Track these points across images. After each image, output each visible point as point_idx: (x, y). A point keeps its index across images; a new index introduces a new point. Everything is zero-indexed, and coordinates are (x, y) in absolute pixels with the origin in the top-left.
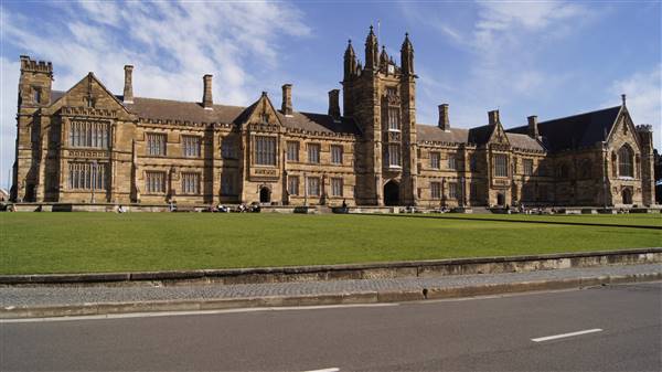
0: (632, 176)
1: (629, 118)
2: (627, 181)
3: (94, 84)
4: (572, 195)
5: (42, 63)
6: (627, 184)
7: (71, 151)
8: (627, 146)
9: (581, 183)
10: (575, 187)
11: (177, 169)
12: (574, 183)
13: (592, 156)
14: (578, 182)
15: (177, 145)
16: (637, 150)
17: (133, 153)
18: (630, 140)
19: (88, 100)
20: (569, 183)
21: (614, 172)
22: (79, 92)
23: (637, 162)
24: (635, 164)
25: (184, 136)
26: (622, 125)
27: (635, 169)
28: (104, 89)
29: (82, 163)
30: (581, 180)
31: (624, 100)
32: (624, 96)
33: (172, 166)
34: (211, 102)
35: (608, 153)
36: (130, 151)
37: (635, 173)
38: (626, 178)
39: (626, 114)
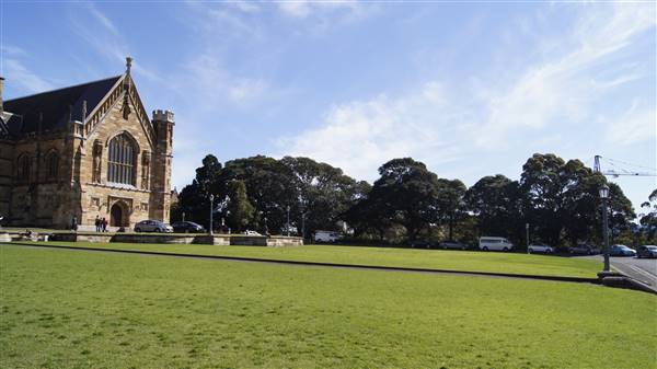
0: (134, 184)
1: (136, 95)
2: (122, 190)
4: (27, 209)
6: (122, 195)
8: (126, 136)
9: (43, 189)
10: (35, 195)
12: (33, 188)
13: (61, 144)
14: (40, 186)
16: (145, 145)
18: (134, 127)
20: (27, 188)
21: (96, 174)
23: (145, 162)
24: (140, 166)
26: (119, 103)
27: (140, 173)
30: (43, 184)
31: (129, 65)
32: (129, 60)
35: (84, 141)
37: (139, 180)
38: (119, 185)
39: (128, 88)
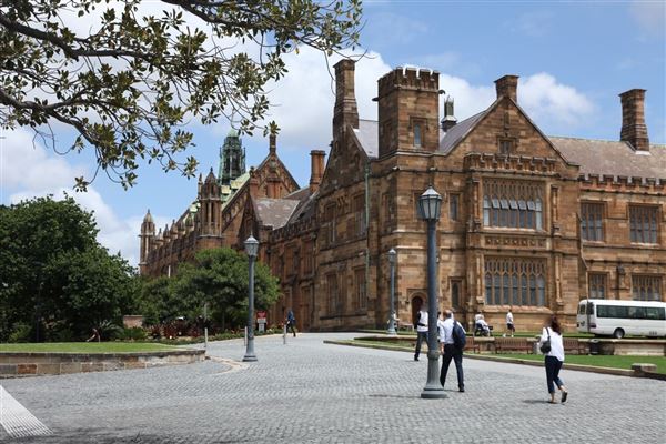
3: (512, 113)
5: (424, 74)
7: (490, 237)
11: (627, 270)
15: (623, 225)
17: (579, 241)
19: (502, 143)
22: (489, 127)
25: (631, 206)
28: (528, 120)
29: (506, 258)
33: (619, 262)
34: (646, 141)
36: (574, 235)
